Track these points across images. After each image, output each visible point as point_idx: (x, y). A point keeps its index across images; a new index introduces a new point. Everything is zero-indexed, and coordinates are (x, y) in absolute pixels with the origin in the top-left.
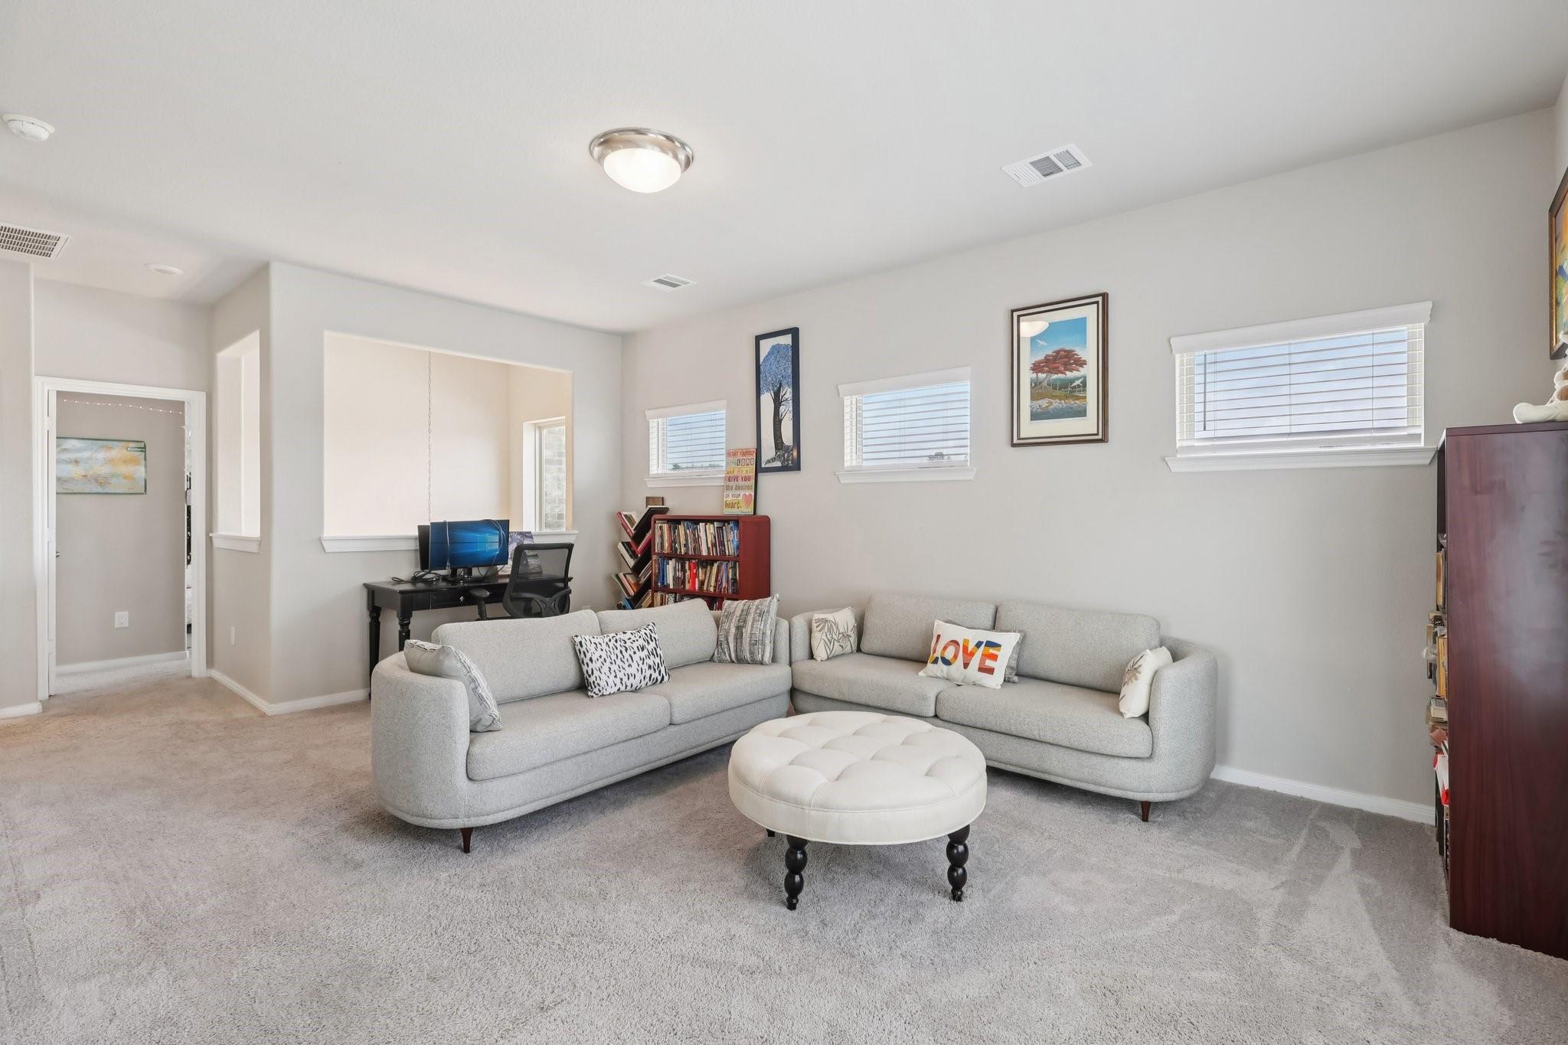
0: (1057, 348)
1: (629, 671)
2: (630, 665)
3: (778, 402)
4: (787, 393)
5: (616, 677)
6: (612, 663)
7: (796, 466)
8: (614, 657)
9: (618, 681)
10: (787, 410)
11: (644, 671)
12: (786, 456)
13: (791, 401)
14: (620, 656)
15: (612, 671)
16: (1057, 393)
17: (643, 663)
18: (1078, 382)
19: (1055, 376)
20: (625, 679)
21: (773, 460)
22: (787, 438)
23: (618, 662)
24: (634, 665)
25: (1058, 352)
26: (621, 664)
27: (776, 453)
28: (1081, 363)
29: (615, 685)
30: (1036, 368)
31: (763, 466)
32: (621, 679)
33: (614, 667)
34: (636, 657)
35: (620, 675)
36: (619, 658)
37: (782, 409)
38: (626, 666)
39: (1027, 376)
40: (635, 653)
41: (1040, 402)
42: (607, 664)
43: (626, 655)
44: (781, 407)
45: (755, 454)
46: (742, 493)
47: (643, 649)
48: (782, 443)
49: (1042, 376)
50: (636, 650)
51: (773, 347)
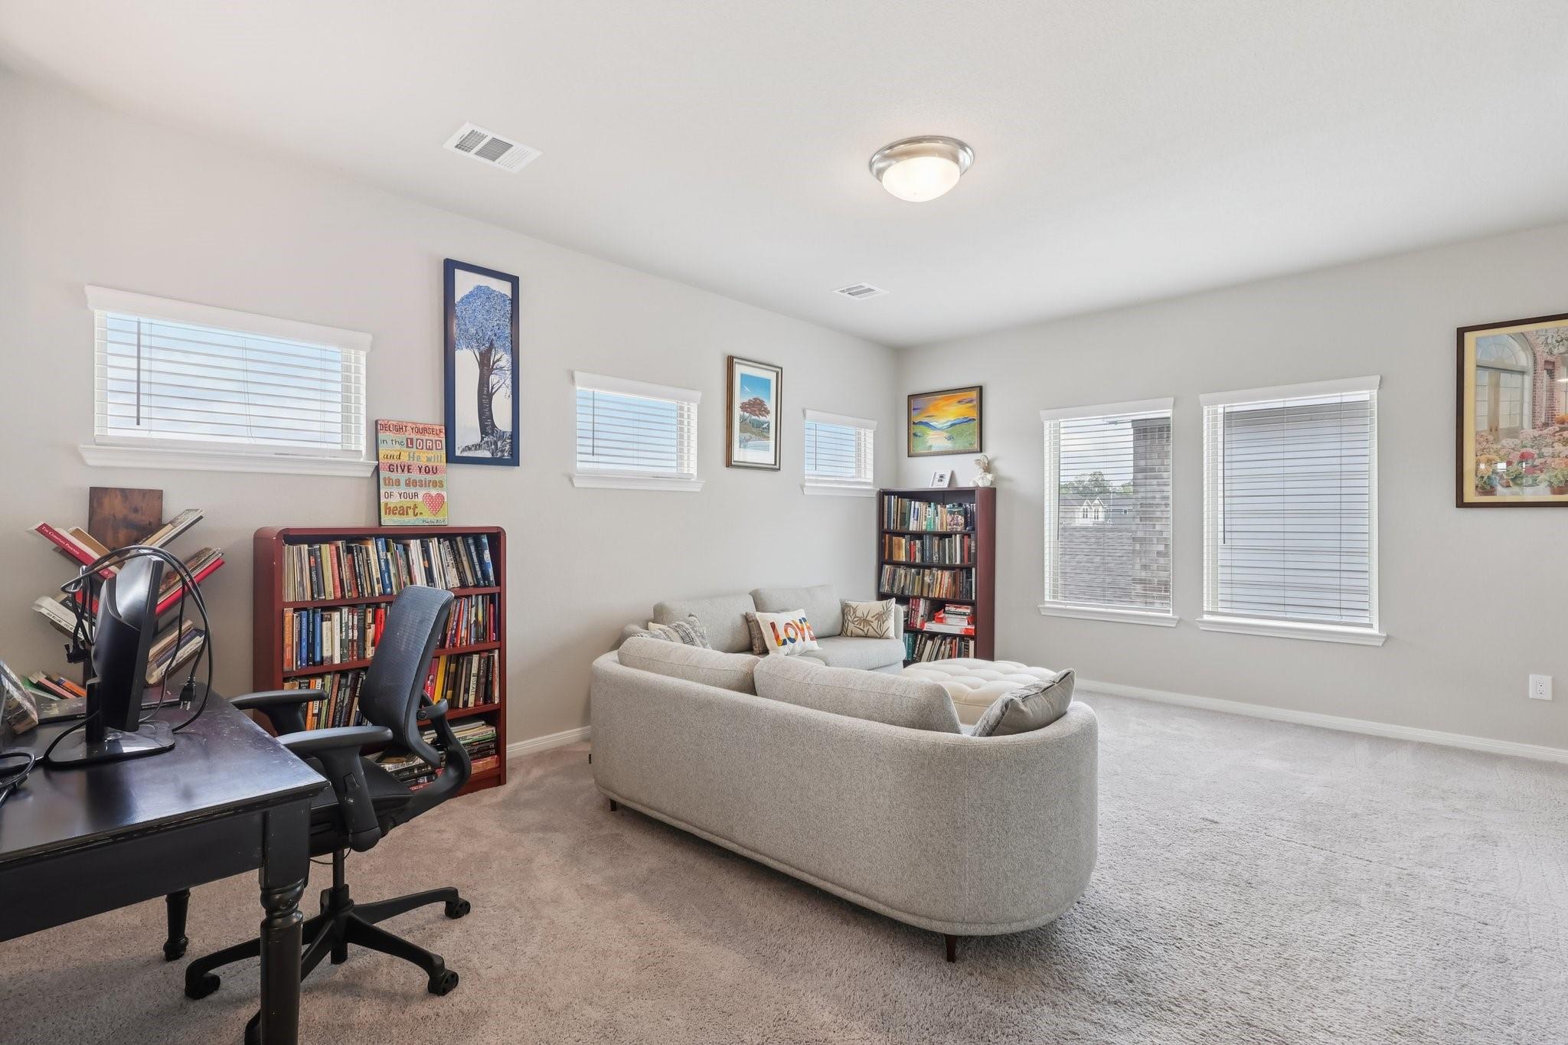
0: (755, 396)
3: (486, 366)
4: (504, 360)
7: (514, 460)
10: (501, 382)
12: (499, 444)
13: (509, 373)
16: (754, 430)
18: (765, 425)
19: (754, 417)
21: (477, 447)
22: (502, 419)
25: (756, 399)
27: (482, 438)
28: (768, 412)
30: (744, 407)
31: (458, 453)
37: (494, 379)
39: (737, 412)
41: (745, 434)
44: (492, 377)
45: (443, 435)
46: (422, 492)
48: (494, 426)
49: (747, 415)
51: (479, 288)
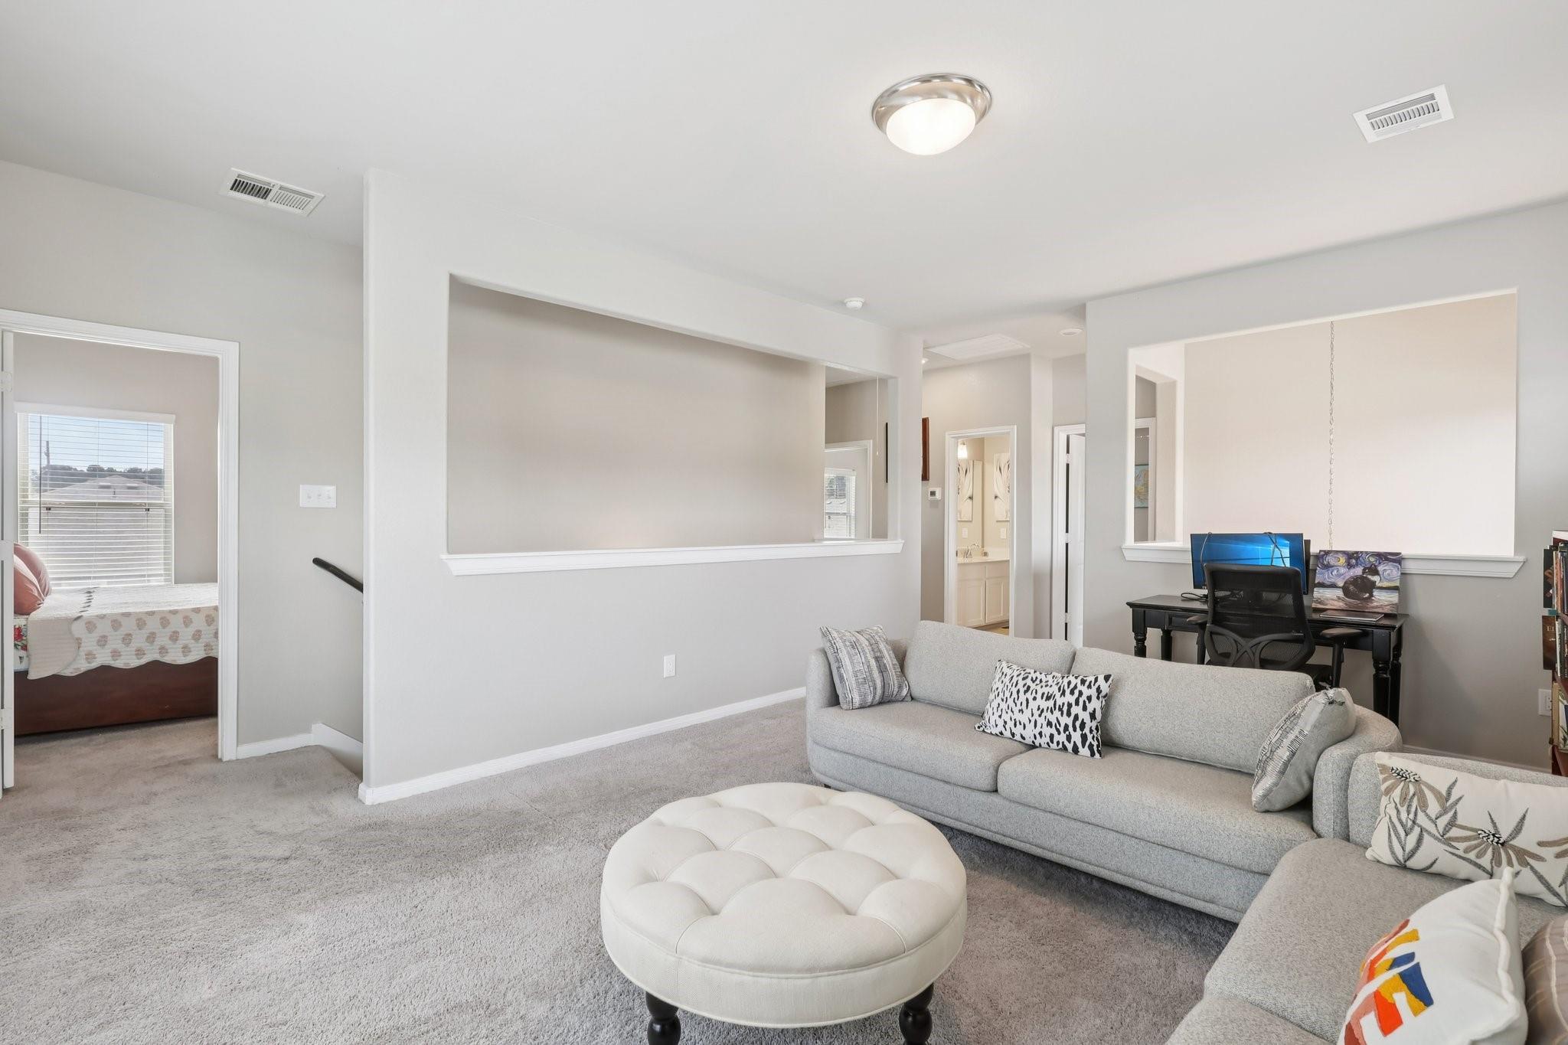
1: (1018, 716)
2: (1021, 711)
5: (1000, 717)
6: (1003, 700)
8: (1007, 694)
9: (1000, 723)
11: (1039, 725)
14: (1015, 695)
15: (1000, 709)
17: (1040, 716)
20: (1010, 724)
23: (1010, 701)
24: (1027, 712)
26: (1012, 705)
29: (997, 725)
32: (1005, 722)
33: (1003, 706)
34: (1033, 705)
35: (1006, 717)
36: (1012, 697)
38: (1016, 710)
40: (1035, 699)
42: (998, 700)
43: (1023, 698)
47: (1048, 698)
50: (1039, 696)
